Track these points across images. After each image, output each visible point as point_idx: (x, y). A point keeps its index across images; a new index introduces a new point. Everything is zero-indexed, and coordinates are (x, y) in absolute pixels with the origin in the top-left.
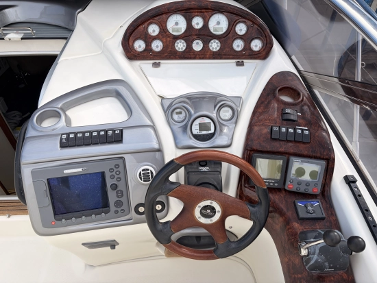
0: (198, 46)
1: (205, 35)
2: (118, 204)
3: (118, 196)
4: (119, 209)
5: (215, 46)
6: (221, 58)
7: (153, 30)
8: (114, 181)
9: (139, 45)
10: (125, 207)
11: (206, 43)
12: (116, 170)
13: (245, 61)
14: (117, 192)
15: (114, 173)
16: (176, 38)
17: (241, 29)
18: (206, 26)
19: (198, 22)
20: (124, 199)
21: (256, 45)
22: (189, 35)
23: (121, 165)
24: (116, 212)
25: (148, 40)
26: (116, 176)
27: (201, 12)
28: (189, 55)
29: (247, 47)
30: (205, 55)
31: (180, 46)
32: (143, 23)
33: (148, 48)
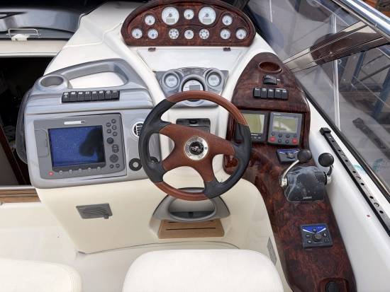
0: (189, 35)
1: (196, 25)
2: (114, 158)
3: (114, 151)
4: (114, 164)
5: (204, 34)
6: (210, 45)
7: (150, 20)
8: (110, 136)
9: (137, 34)
10: (119, 162)
11: (196, 33)
12: (112, 124)
13: (231, 48)
14: (113, 147)
15: (110, 128)
16: (170, 27)
17: (227, 20)
18: (196, 17)
19: (189, 14)
20: (119, 154)
21: (241, 34)
22: (182, 25)
23: (118, 121)
24: (112, 167)
25: (145, 29)
26: (113, 131)
27: (192, 5)
28: (181, 42)
29: (233, 36)
30: (196, 42)
31: (174, 34)
32: (140, 13)
33: (145, 36)
